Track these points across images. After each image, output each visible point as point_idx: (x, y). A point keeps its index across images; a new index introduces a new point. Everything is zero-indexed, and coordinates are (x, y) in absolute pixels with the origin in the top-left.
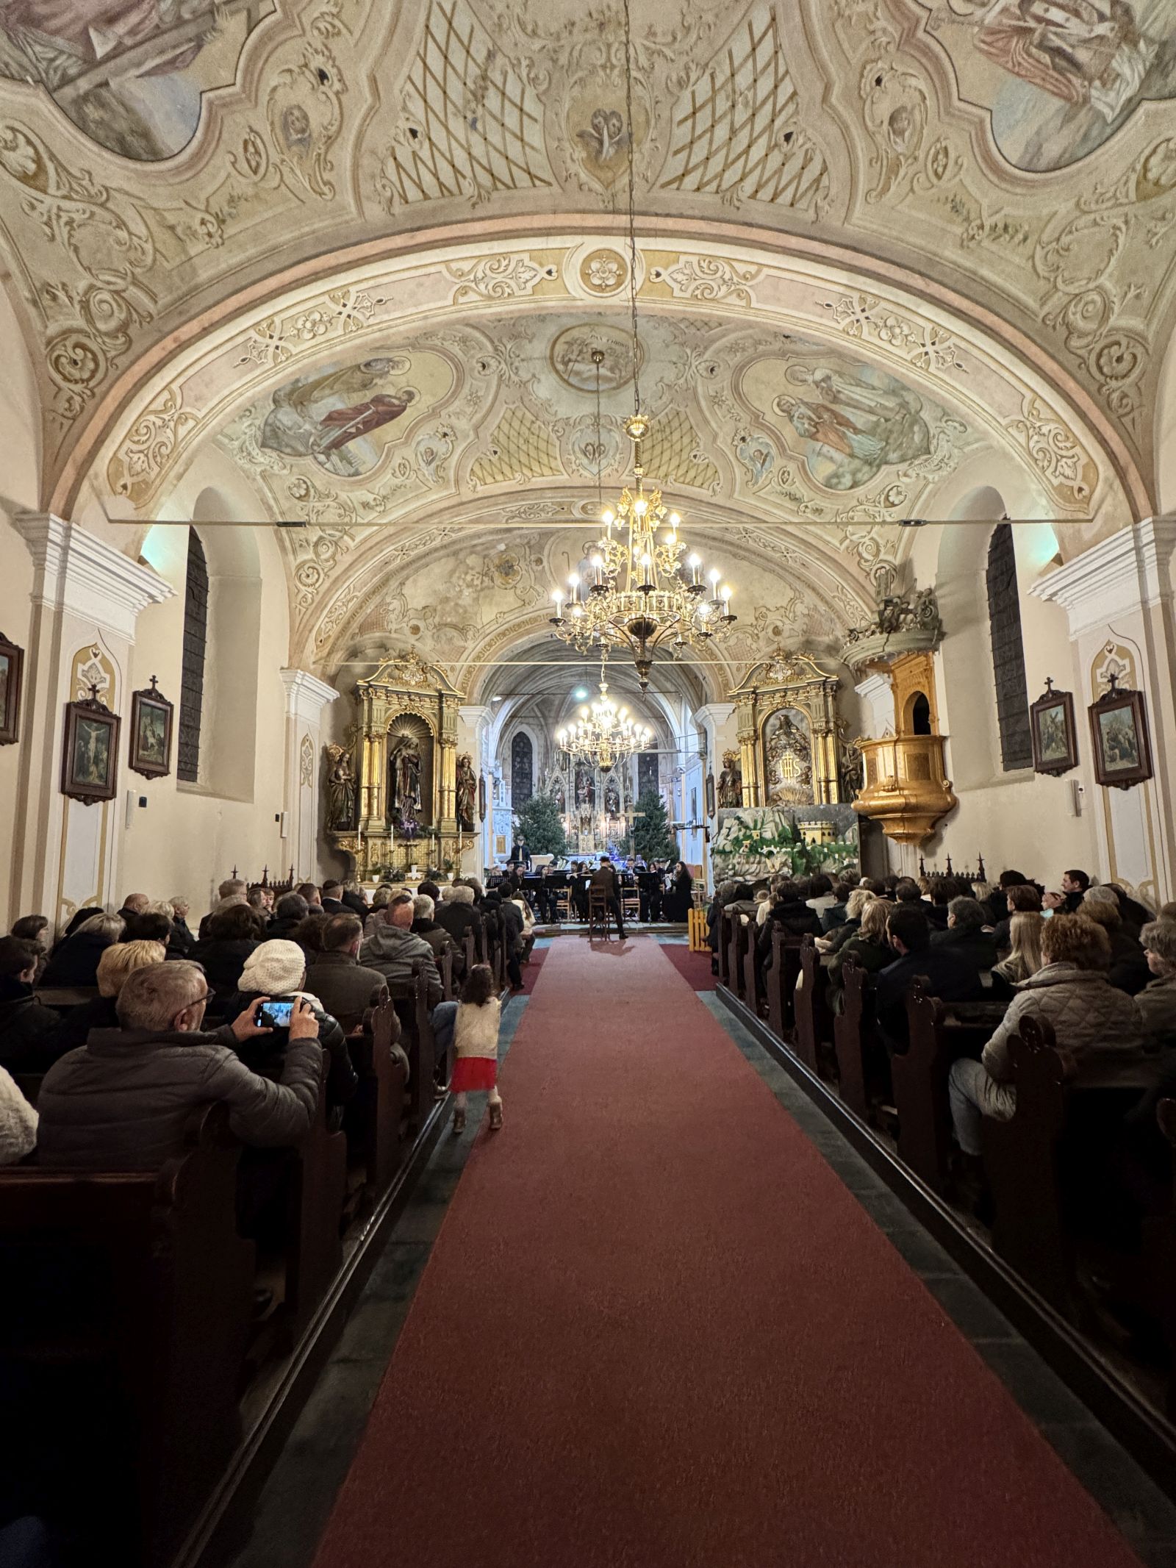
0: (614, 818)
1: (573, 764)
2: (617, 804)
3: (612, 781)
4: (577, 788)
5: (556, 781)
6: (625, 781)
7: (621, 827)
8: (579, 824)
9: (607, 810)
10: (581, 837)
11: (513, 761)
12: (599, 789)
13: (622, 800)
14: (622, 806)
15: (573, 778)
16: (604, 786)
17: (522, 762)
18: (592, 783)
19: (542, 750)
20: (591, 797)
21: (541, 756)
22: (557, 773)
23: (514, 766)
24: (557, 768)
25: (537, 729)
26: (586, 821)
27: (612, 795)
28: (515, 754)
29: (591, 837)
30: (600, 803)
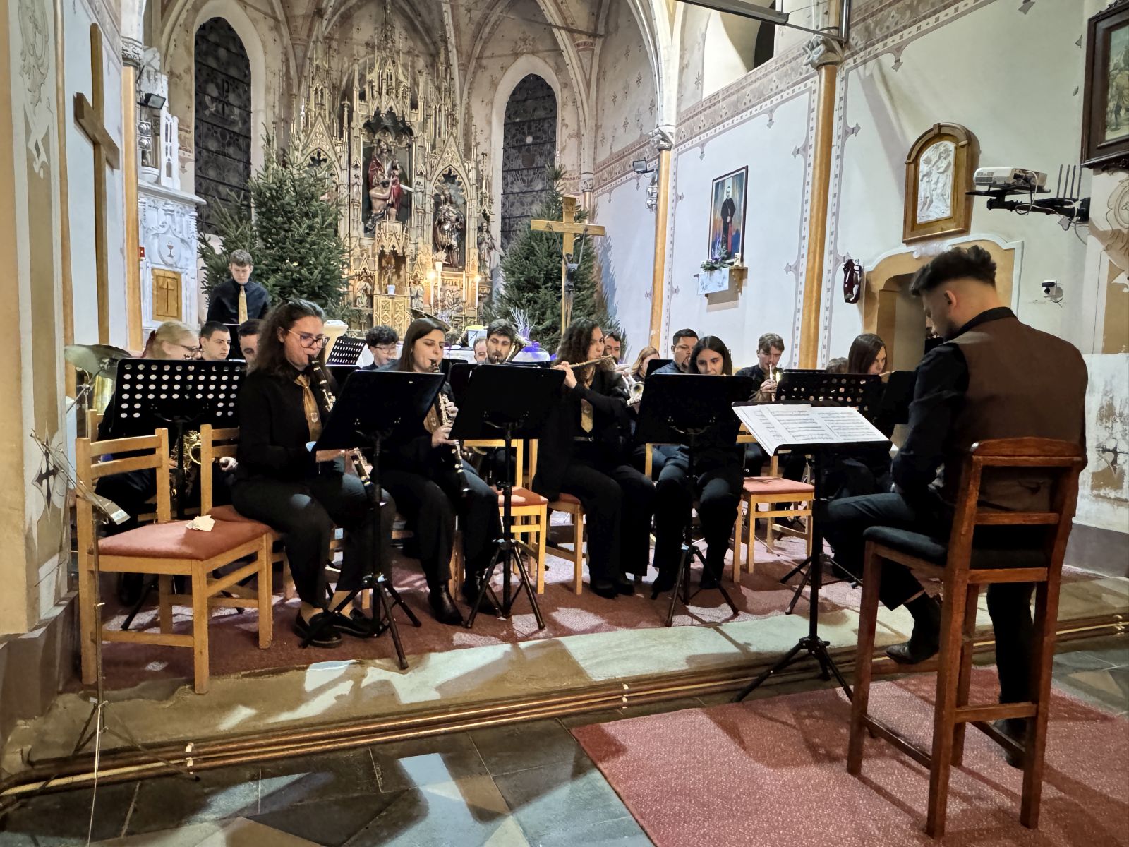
0: (455, 260)
1: (358, 123)
2: (462, 234)
3: (450, 178)
4: (368, 184)
5: (316, 161)
6: (479, 181)
7: (471, 281)
8: (373, 269)
9: (437, 246)
10: (379, 299)
11: (200, 91)
12: (423, 193)
13: (472, 225)
14: (472, 237)
15: (358, 158)
16: (431, 188)
17: (221, 100)
18: (405, 178)
19: (277, 82)
20: (403, 206)
21: (274, 98)
22: (320, 140)
23: (200, 105)
24: (320, 127)
25: (265, 25)
26: (394, 261)
27: (450, 212)
28: (204, 75)
29: (403, 301)
30: (422, 222)
